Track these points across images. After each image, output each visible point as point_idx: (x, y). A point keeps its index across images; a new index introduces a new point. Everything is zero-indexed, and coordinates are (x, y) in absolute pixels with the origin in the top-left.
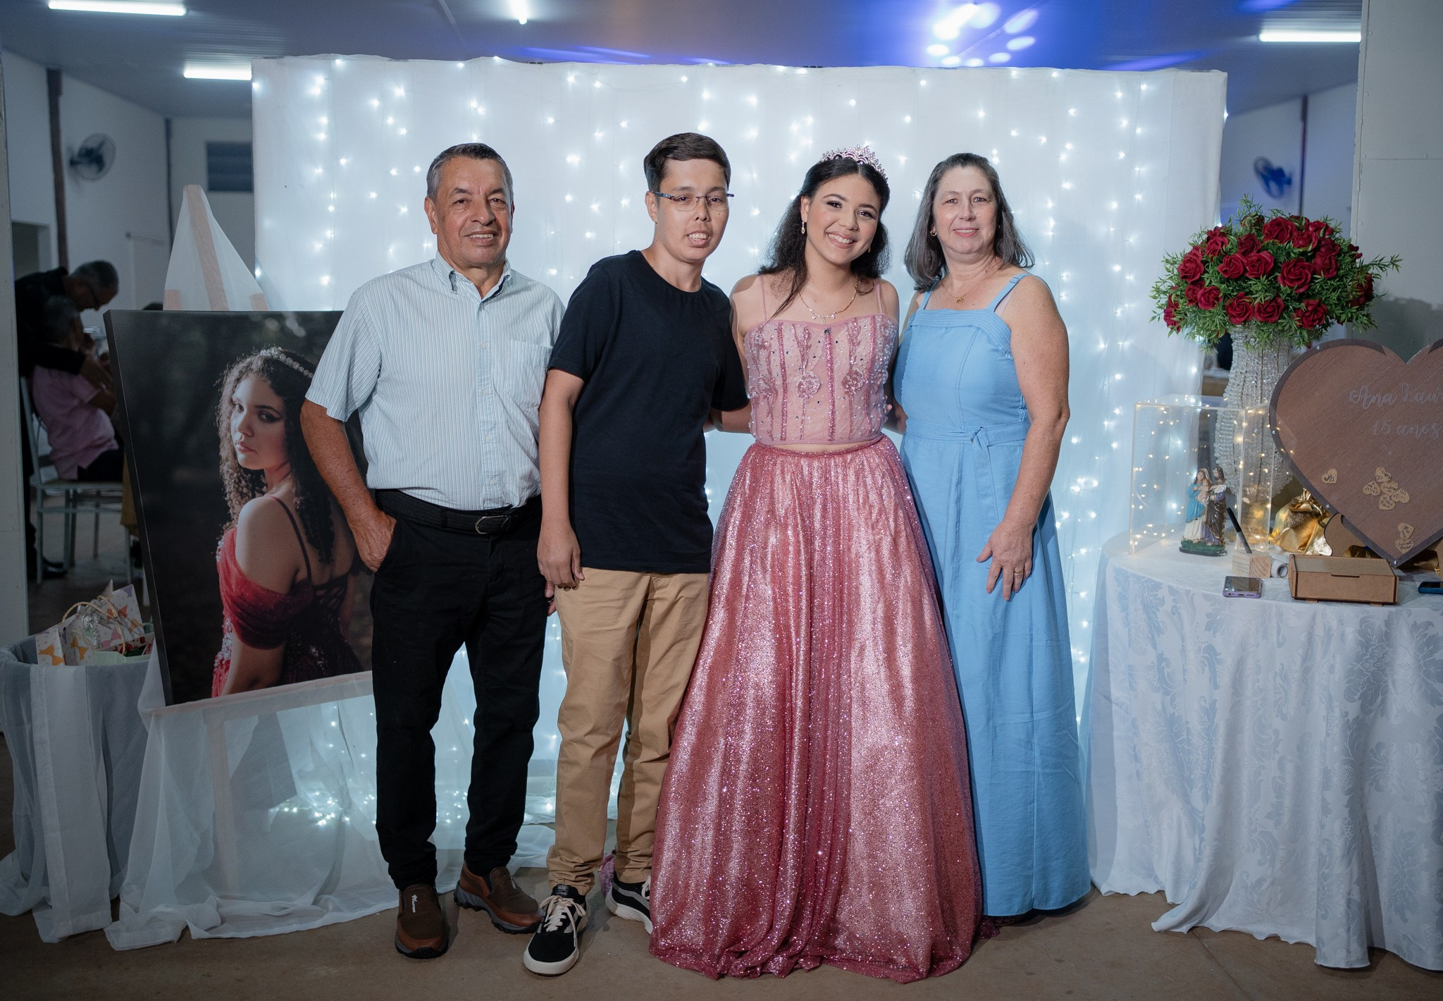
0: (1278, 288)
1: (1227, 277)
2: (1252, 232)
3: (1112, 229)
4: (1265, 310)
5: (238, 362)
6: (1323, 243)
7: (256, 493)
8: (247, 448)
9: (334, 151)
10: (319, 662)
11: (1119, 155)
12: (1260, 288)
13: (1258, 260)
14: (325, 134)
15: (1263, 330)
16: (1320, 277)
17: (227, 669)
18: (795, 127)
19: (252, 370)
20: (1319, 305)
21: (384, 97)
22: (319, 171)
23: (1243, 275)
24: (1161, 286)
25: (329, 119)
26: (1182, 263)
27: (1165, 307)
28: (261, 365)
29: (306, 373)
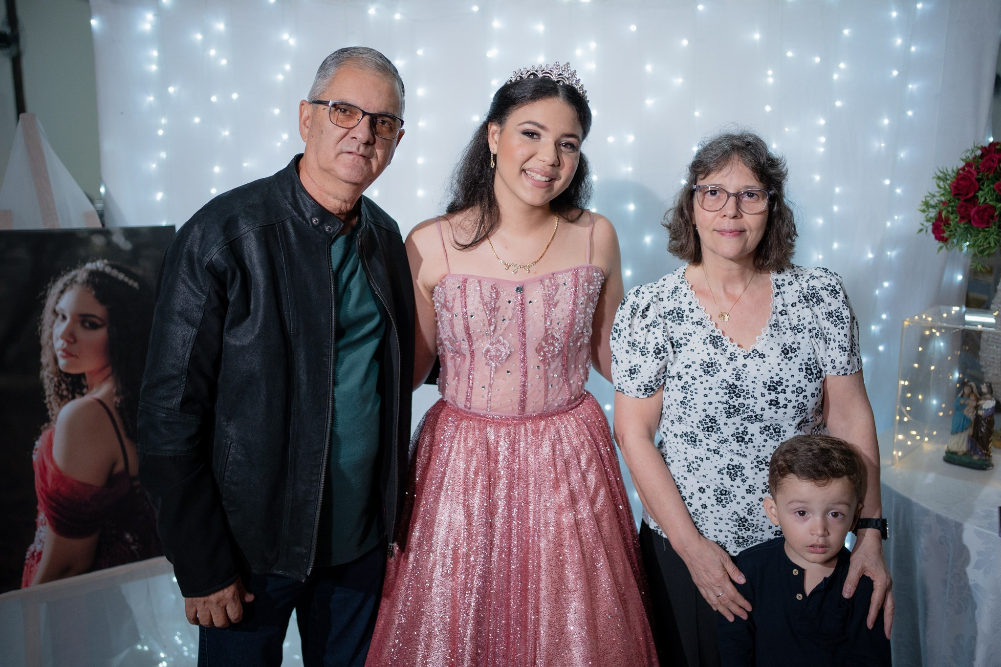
3: (883, 145)
5: (63, 276)
7: (77, 395)
8: (68, 354)
9: (165, 78)
10: (133, 547)
11: (892, 73)
14: (157, 65)
17: (39, 560)
18: (579, 52)
19: (76, 282)
22: (151, 98)
24: (930, 200)
25: (159, 52)
26: (954, 180)
27: (934, 221)
28: (86, 277)
29: (131, 282)
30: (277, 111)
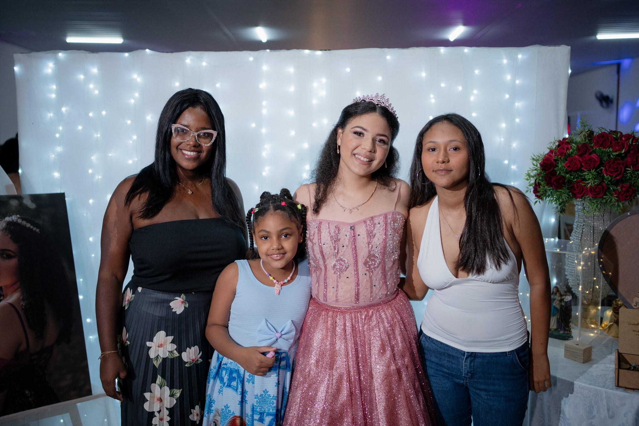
0: (603, 177)
1: (569, 170)
2: (586, 142)
3: (502, 139)
4: (594, 190)
6: (632, 148)
9: (60, 102)
10: (30, 399)
11: (505, 96)
12: (591, 177)
13: (590, 160)
14: (55, 94)
15: (593, 202)
16: (630, 170)
18: (315, 85)
20: (630, 187)
21: (86, 74)
22: (51, 114)
23: (580, 168)
24: (531, 172)
25: (56, 86)
26: (542, 161)
27: (534, 185)
28: (5, 226)
29: (34, 229)
30: (129, 122)
